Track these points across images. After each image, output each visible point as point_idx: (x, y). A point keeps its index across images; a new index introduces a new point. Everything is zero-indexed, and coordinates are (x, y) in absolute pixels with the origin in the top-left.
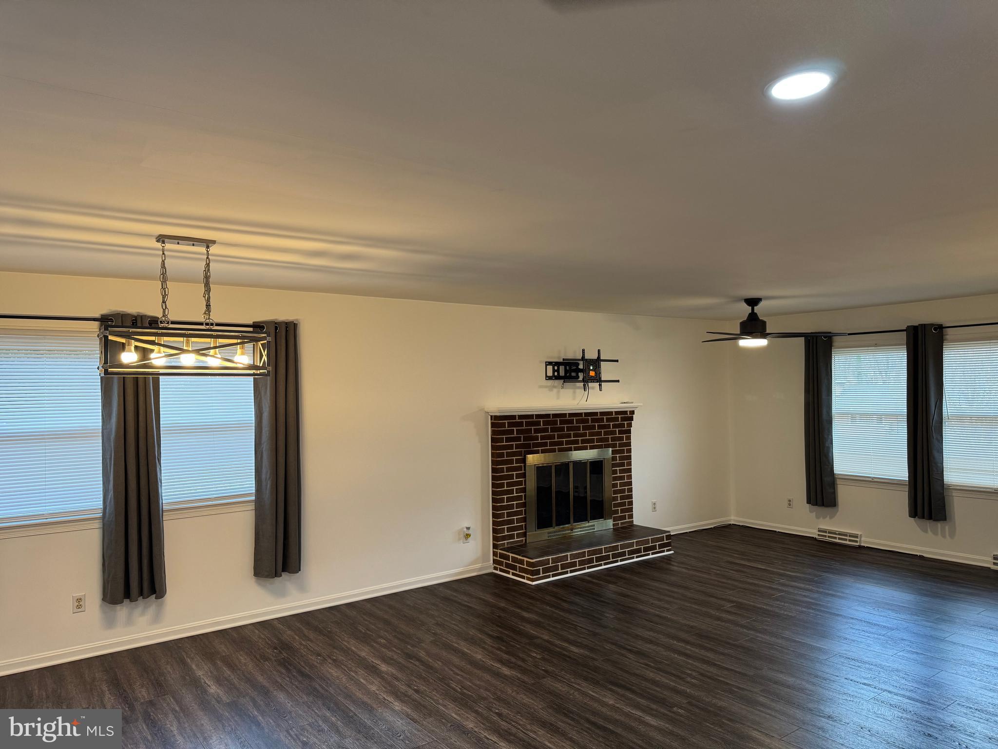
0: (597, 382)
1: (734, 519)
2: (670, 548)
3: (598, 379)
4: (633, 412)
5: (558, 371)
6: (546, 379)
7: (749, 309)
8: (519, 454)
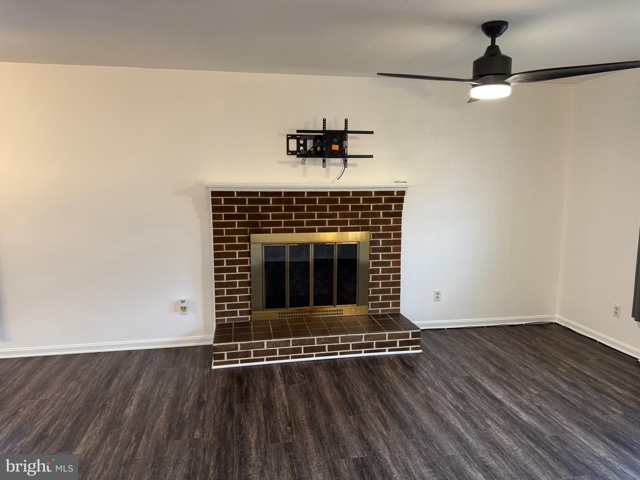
0: (342, 157)
1: (558, 318)
2: (419, 346)
3: (342, 154)
4: (403, 193)
5: (305, 145)
6: (287, 154)
7: (487, 41)
8: (244, 232)
